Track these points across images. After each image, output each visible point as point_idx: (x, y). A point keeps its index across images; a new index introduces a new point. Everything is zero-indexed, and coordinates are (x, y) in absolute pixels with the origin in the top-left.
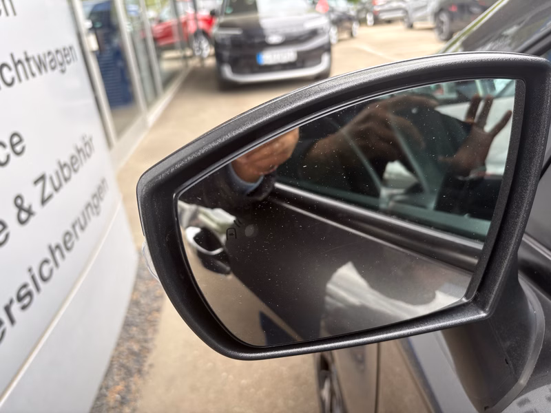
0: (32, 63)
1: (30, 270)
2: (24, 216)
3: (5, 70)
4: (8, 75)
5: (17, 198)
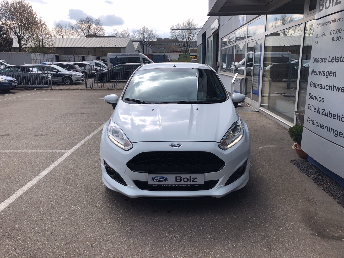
0: (335, 88)
2: (318, 112)
3: (327, 86)
4: (327, 88)
5: (319, 108)
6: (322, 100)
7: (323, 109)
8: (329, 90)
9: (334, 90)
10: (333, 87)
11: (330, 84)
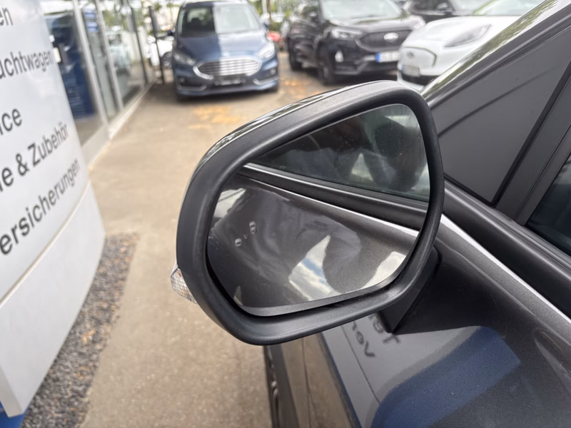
0: (24, 60)
1: (27, 209)
2: (22, 170)
3: (8, 63)
4: (10, 68)
5: (18, 155)
6: (14, 118)
7: (30, 148)
8: (17, 72)
9: (25, 70)
10: (20, 61)
11: (11, 54)
